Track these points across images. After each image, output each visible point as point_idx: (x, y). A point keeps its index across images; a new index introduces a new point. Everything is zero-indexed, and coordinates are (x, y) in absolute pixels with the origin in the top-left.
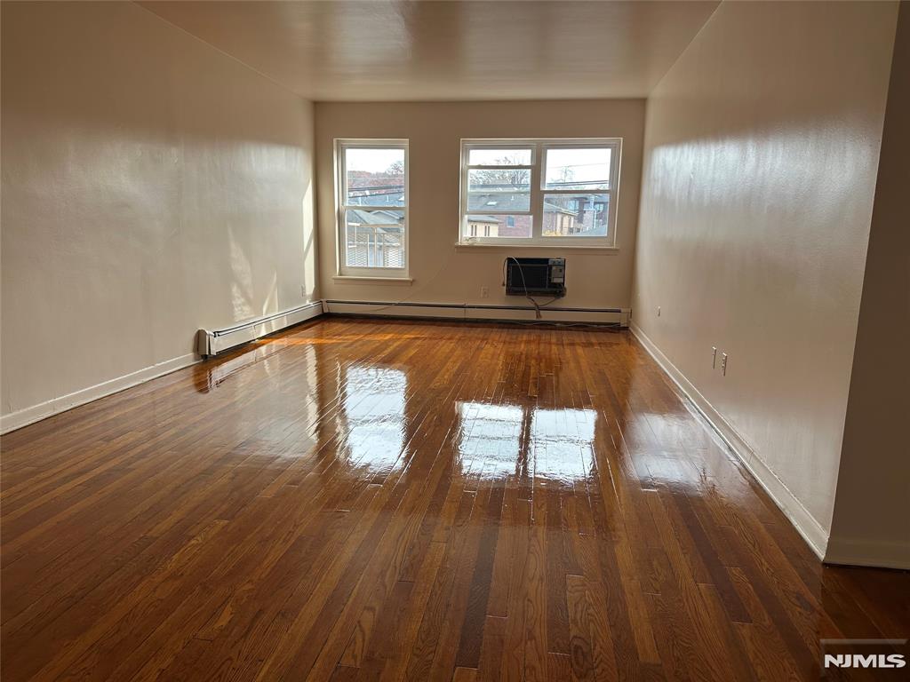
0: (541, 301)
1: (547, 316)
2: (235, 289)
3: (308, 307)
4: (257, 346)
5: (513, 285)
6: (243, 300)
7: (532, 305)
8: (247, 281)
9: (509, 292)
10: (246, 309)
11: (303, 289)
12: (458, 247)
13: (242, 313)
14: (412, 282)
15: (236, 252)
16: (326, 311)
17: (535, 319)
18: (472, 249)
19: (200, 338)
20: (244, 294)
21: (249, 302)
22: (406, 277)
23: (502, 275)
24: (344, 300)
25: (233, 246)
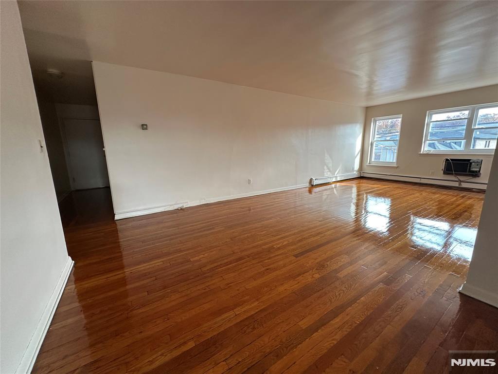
0: (462, 178)
1: (464, 185)
2: (325, 167)
3: (355, 174)
4: (331, 184)
5: (447, 170)
6: (327, 170)
7: (457, 180)
8: (330, 165)
9: (444, 173)
10: (329, 173)
11: (353, 168)
12: (420, 154)
13: (327, 174)
14: (397, 167)
15: (327, 157)
16: (362, 176)
17: (458, 186)
18: (427, 155)
19: (311, 180)
20: (329, 169)
21: (330, 171)
22: (395, 165)
23: (442, 166)
24: (368, 172)
25: (326, 155)
